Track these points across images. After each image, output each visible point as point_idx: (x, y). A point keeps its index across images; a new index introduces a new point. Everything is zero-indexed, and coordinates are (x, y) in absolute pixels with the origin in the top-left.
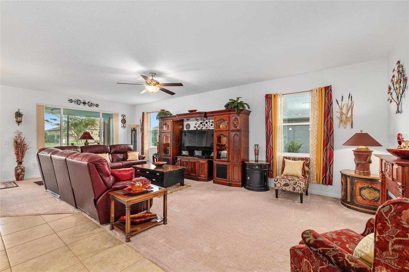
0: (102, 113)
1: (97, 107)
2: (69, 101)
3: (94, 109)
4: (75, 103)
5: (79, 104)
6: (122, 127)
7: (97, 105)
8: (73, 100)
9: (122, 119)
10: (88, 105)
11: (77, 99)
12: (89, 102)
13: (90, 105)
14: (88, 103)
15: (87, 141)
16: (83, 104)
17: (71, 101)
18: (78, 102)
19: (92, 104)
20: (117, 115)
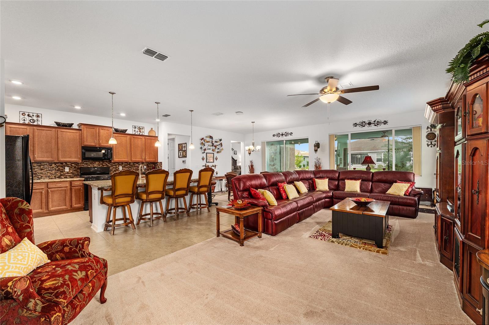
0: (395, 130)
1: (385, 124)
2: (354, 126)
3: (382, 127)
4: (360, 125)
5: (364, 126)
6: (428, 145)
7: (385, 122)
8: (358, 123)
9: (429, 132)
10: (374, 124)
11: (361, 121)
12: (375, 121)
13: (376, 124)
14: (373, 122)
15: (368, 166)
16: (367, 125)
17: (355, 125)
18: (363, 124)
19: (379, 122)
20: (419, 128)
